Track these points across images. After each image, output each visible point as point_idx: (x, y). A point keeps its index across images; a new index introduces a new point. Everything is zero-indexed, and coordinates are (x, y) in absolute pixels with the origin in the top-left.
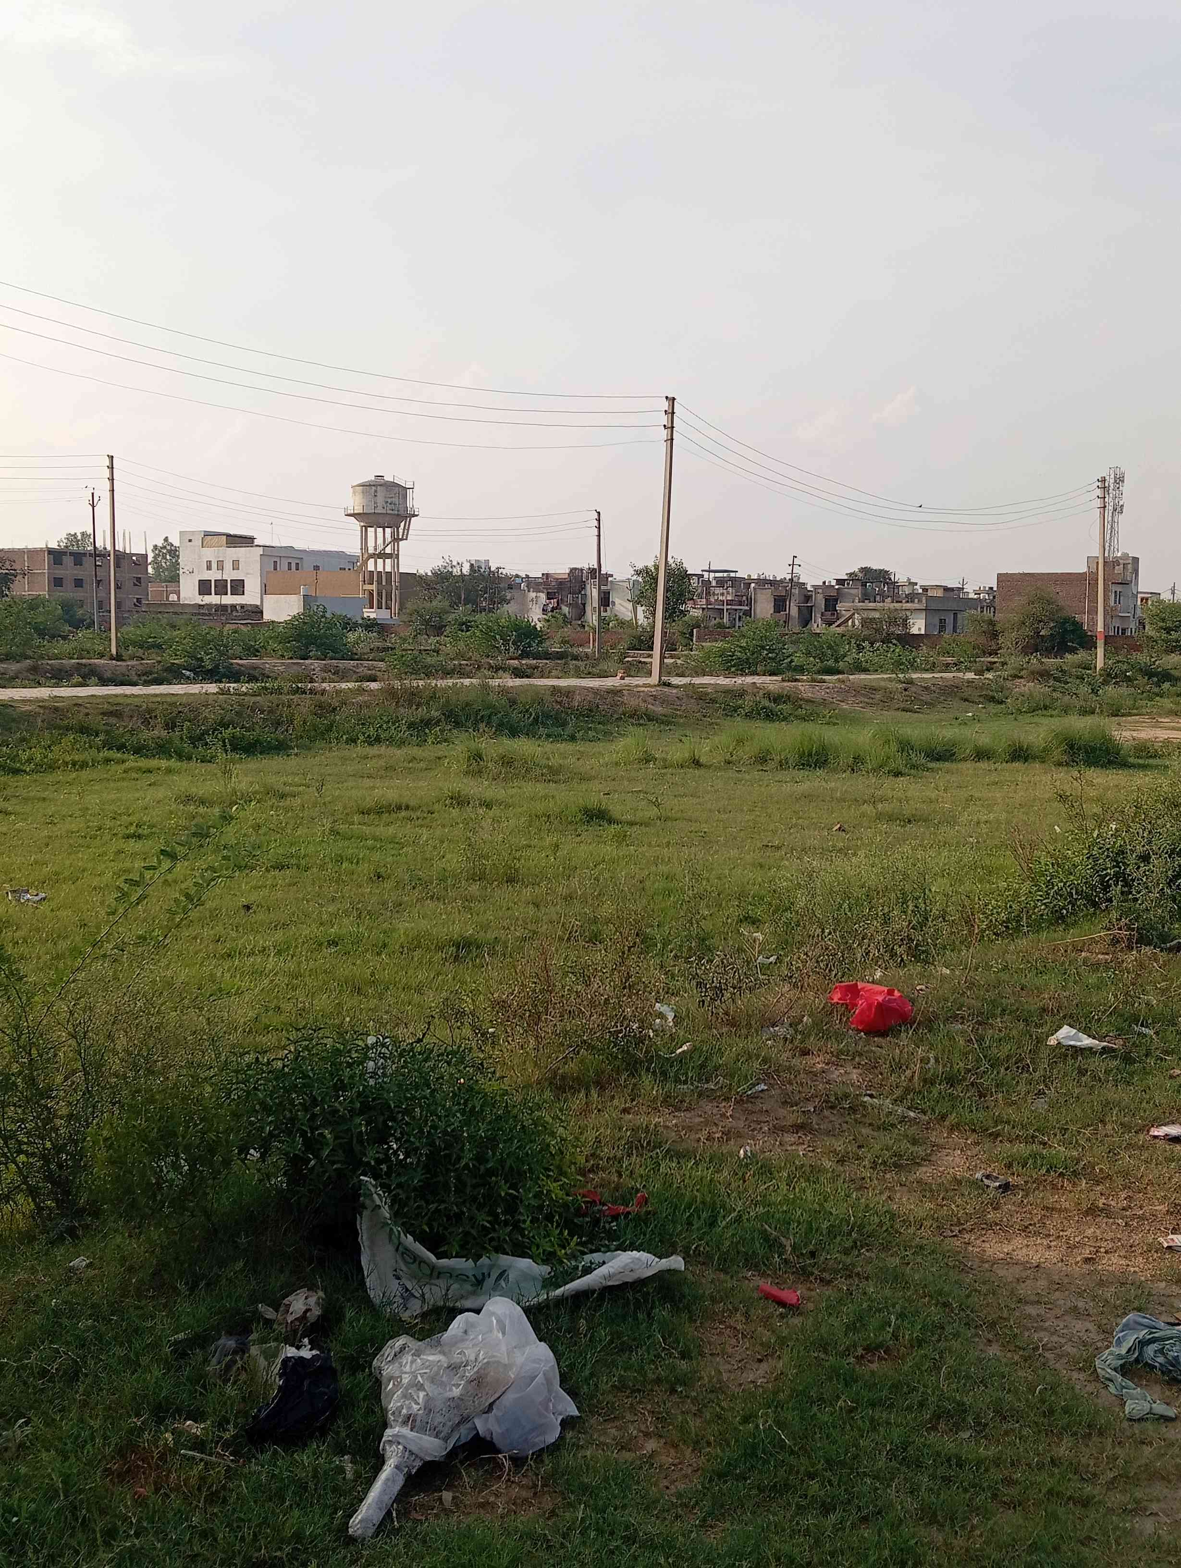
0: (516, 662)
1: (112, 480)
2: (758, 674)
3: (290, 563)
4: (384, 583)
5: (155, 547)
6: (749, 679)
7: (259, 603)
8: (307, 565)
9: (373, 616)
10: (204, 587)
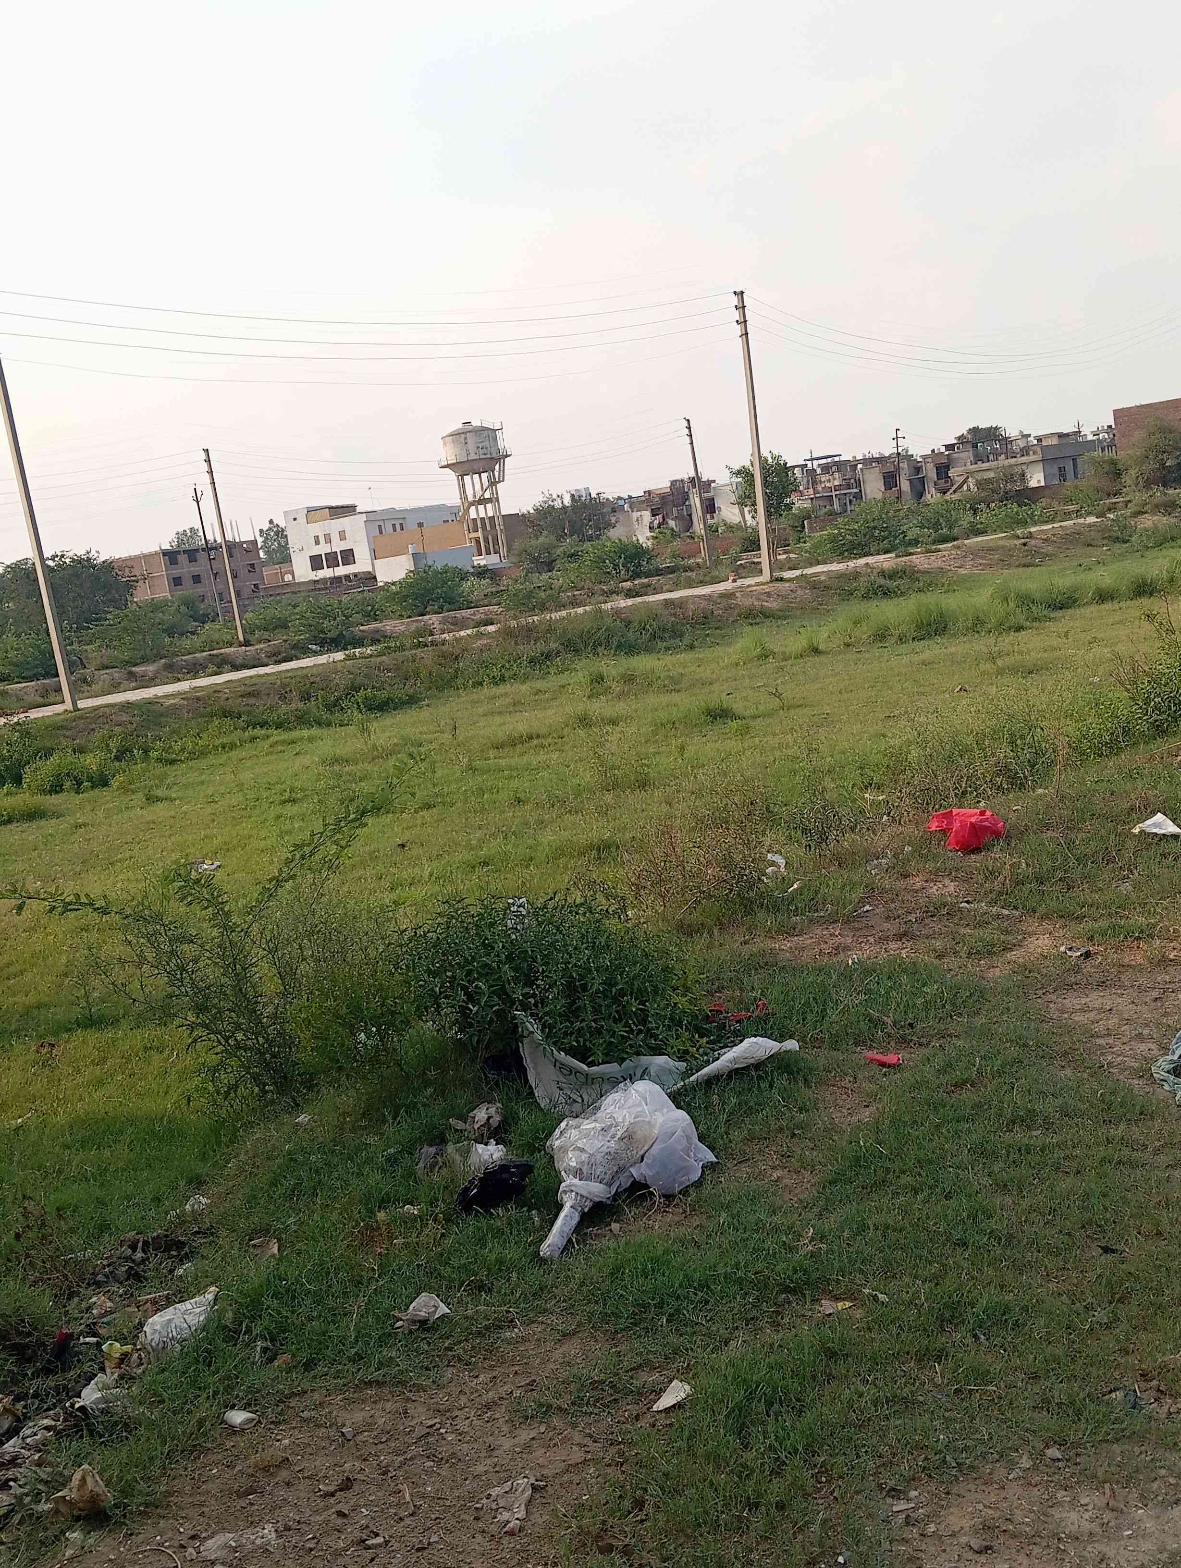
0: (629, 583)
1: (211, 472)
2: (872, 555)
3: (394, 525)
4: (489, 529)
5: (261, 531)
6: (862, 561)
7: (370, 569)
8: (411, 525)
9: (483, 563)
10: (316, 562)
